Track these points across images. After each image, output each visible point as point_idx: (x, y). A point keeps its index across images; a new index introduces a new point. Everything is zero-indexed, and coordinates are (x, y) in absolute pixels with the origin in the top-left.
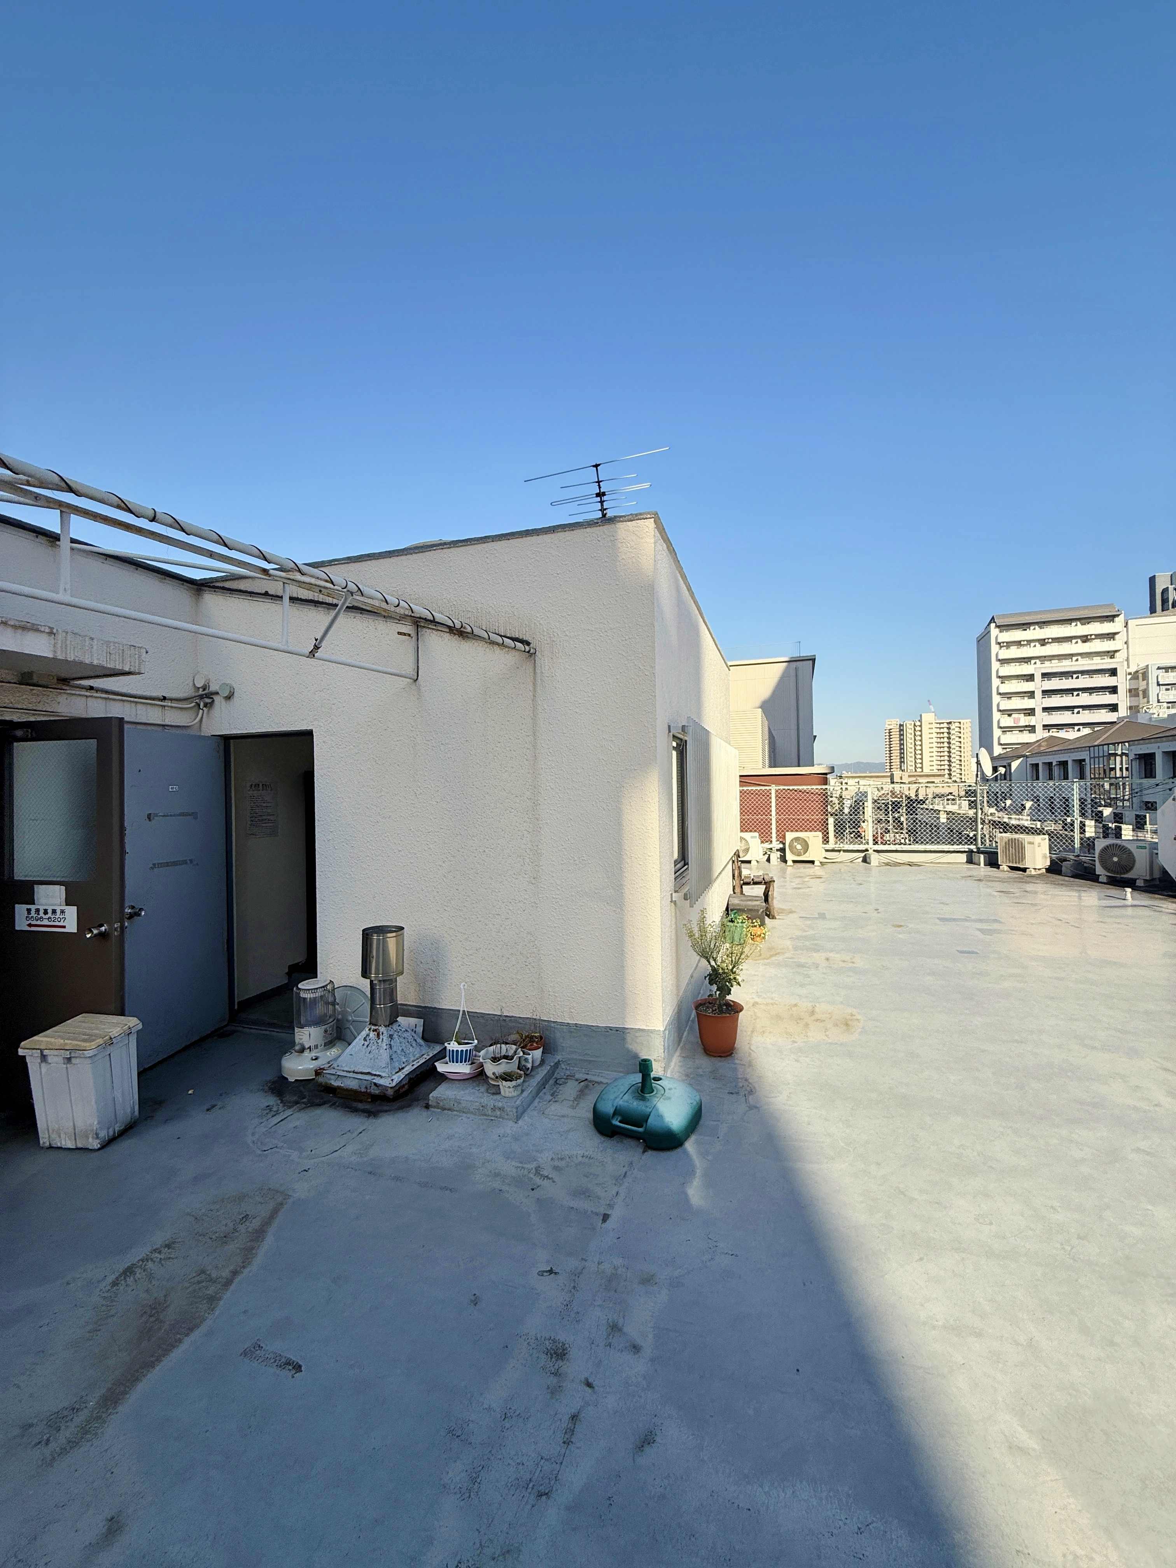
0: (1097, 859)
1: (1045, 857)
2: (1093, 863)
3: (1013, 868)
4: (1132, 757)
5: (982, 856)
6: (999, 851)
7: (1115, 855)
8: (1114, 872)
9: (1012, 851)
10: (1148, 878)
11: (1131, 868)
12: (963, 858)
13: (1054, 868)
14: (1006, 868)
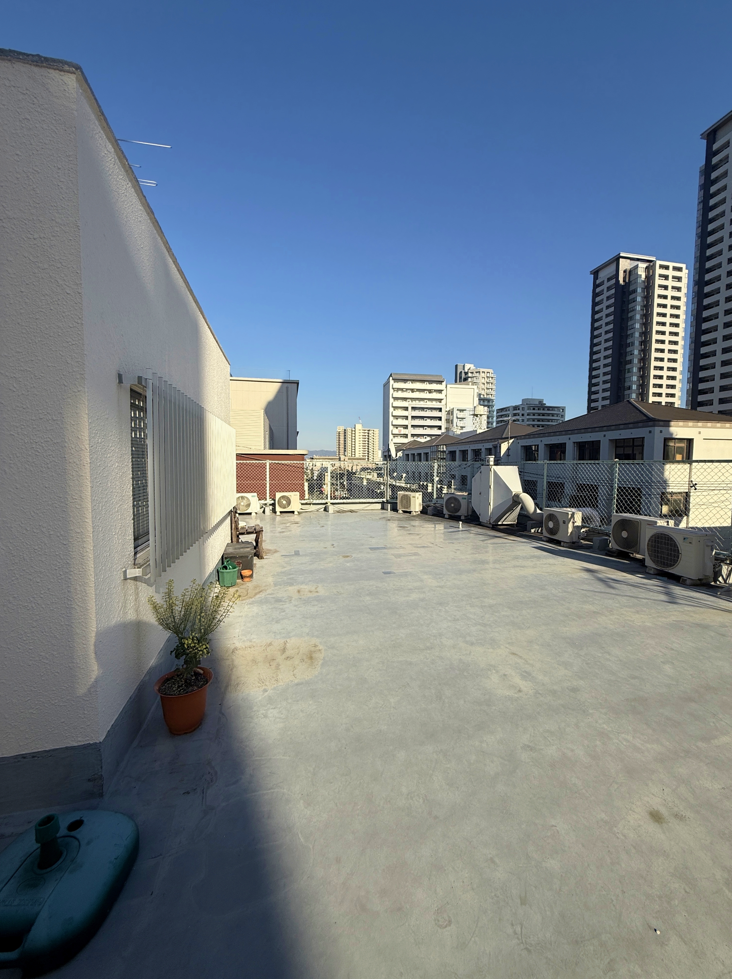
0: (444, 505)
1: (420, 505)
2: (442, 507)
3: (404, 512)
4: (447, 452)
5: (389, 505)
6: (398, 501)
7: (452, 503)
8: (452, 512)
9: (404, 502)
10: (466, 515)
11: (459, 510)
12: (379, 506)
14: (401, 512)
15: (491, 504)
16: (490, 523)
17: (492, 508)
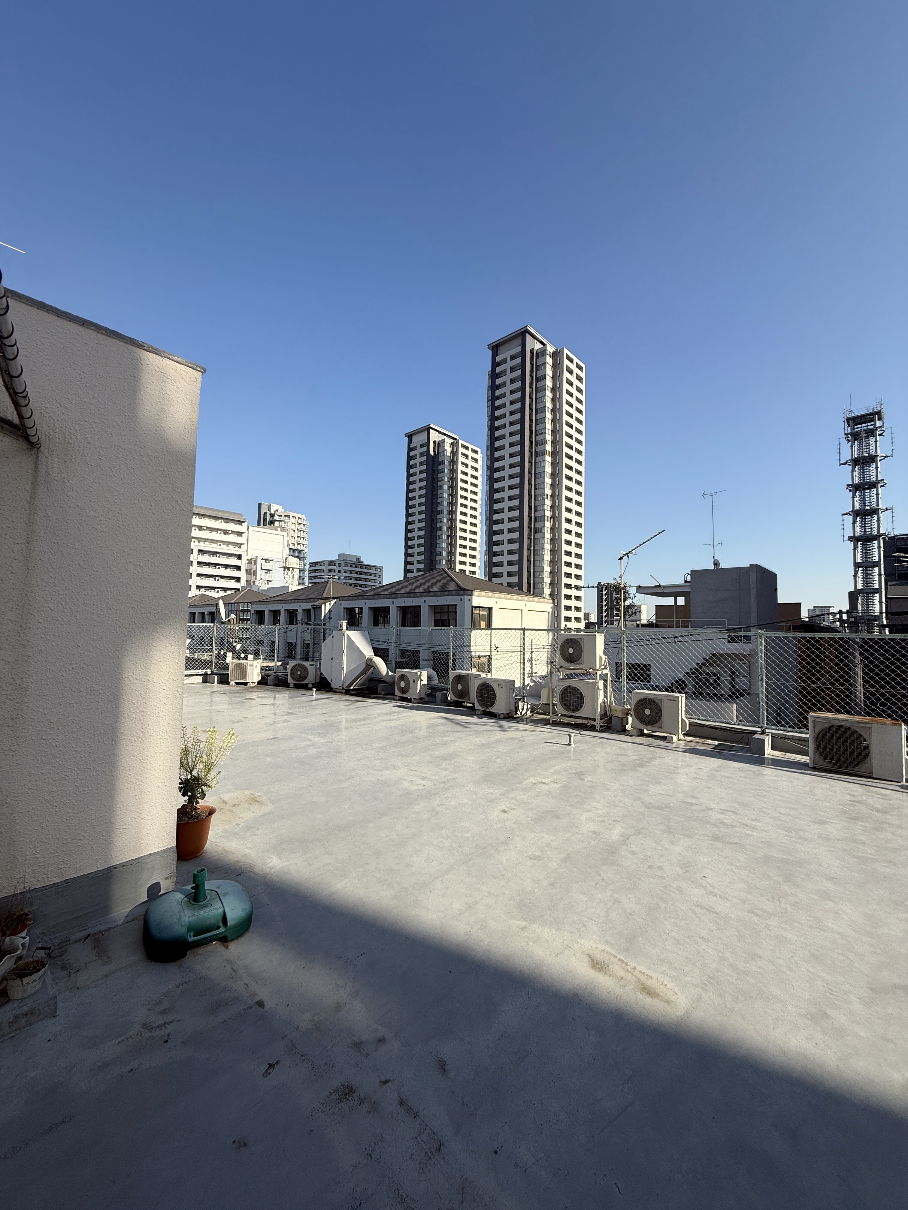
0: (289, 674)
1: (258, 674)
2: (286, 676)
3: (237, 684)
4: (252, 612)
5: (216, 677)
6: (229, 672)
7: (298, 671)
8: (298, 681)
9: (239, 672)
10: (314, 683)
11: (306, 678)
12: (200, 679)
13: (263, 682)
14: (234, 684)
15: (345, 669)
16: (343, 689)
17: (345, 673)
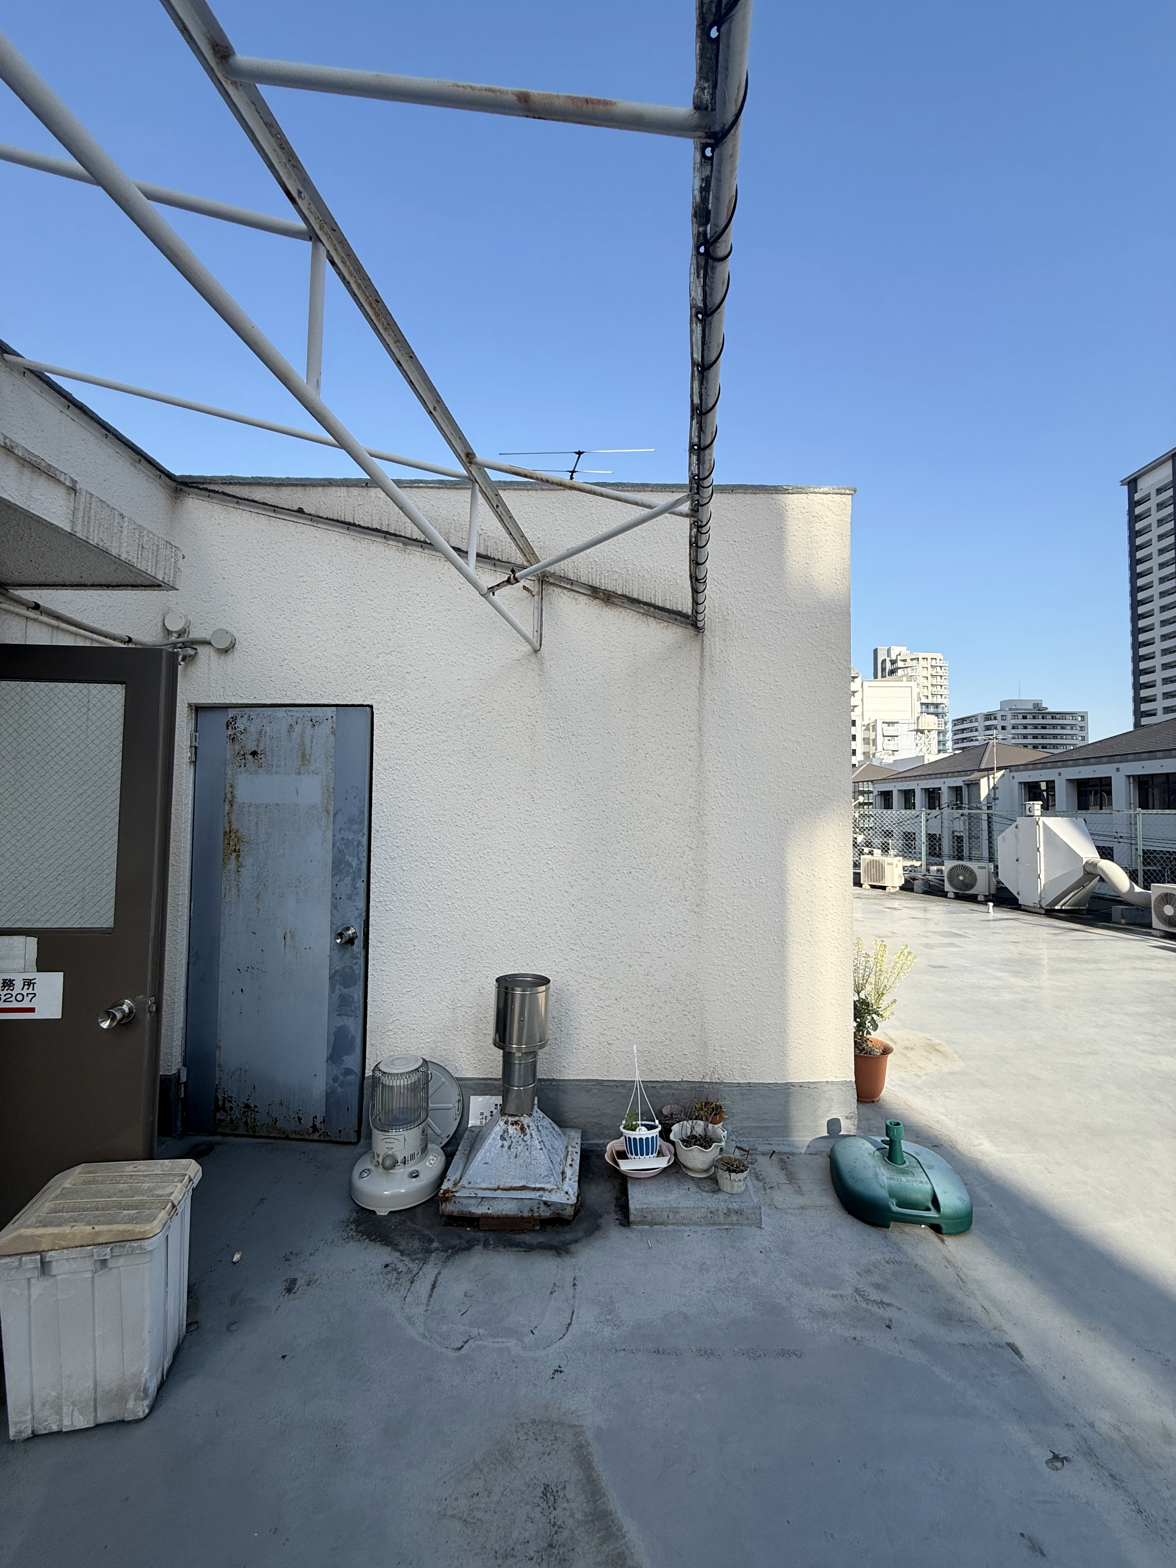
1: (900, 877)
2: (941, 882)
3: (873, 887)
4: (876, 793)
6: (861, 871)
7: (959, 875)
8: (960, 890)
9: (873, 871)
10: (987, 894)
11: (973, 886)
13: (907, 887)
14: (868, 887)
15: (1042, 876)
16: (1041, 907)
